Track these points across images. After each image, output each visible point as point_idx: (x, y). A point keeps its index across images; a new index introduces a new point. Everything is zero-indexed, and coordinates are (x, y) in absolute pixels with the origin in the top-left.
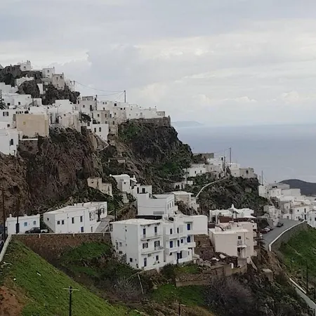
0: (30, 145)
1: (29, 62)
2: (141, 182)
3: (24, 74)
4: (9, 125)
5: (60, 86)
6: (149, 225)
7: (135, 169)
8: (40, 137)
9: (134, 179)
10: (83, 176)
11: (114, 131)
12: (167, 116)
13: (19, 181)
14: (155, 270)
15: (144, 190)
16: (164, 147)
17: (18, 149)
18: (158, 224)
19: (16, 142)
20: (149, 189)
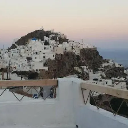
0: (59, 57)
1: (53, 30)
2: (89, 68)
3: (52, 34)
4: (52, 51)
5: (63, 37)
6: (94, 82)
7: (87, 64)
8: (61, 54)
9: (87, 67)
10: (73, 66)
11: (79, 52)
12: (95, 47)
13: (56, 68)
14: (96, 96)
15: (90, 71)
16: (95, 57)
17: (55, 58)
18: (97, 82)
19: (54, 56)
20: (92, 70)
